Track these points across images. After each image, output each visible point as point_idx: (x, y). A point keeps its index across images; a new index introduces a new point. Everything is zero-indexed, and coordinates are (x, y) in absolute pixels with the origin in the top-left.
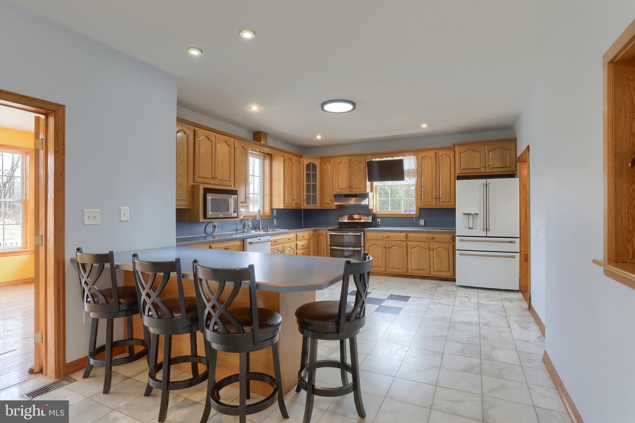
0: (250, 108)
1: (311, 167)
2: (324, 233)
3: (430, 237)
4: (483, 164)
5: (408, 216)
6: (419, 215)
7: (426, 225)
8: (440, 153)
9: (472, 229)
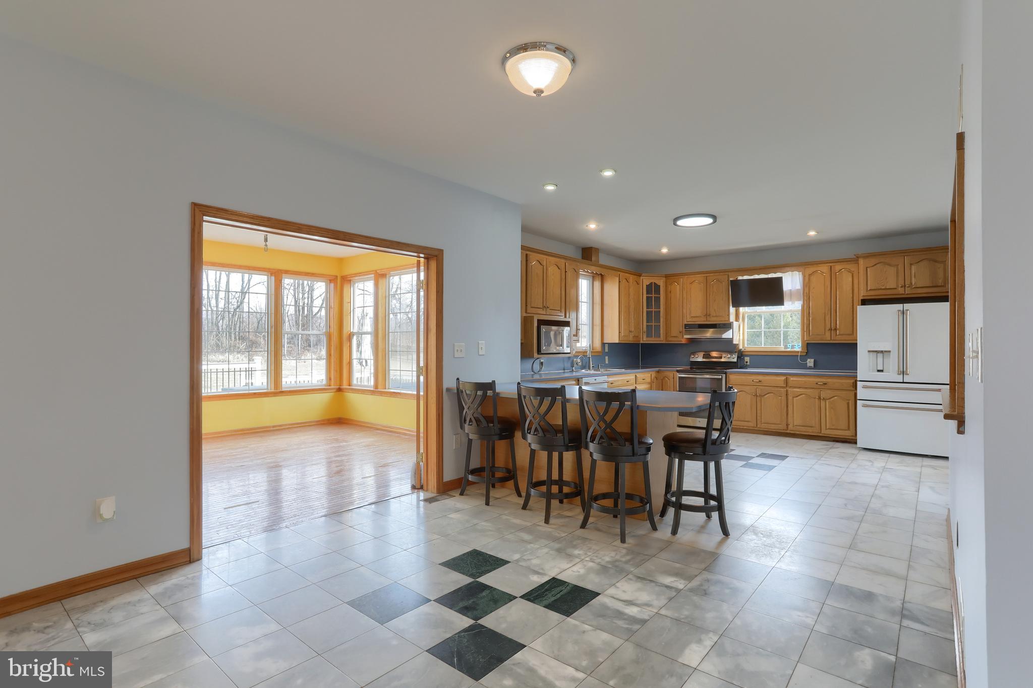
0: (587, 226)
1: (653, 289)
2: (671, 375)
3: (821, 382)
4: (901, 282)
5: (790, 354)
6: (806, 353)
7: (816, 366)
8: (838, 267)
9: (882, 371)
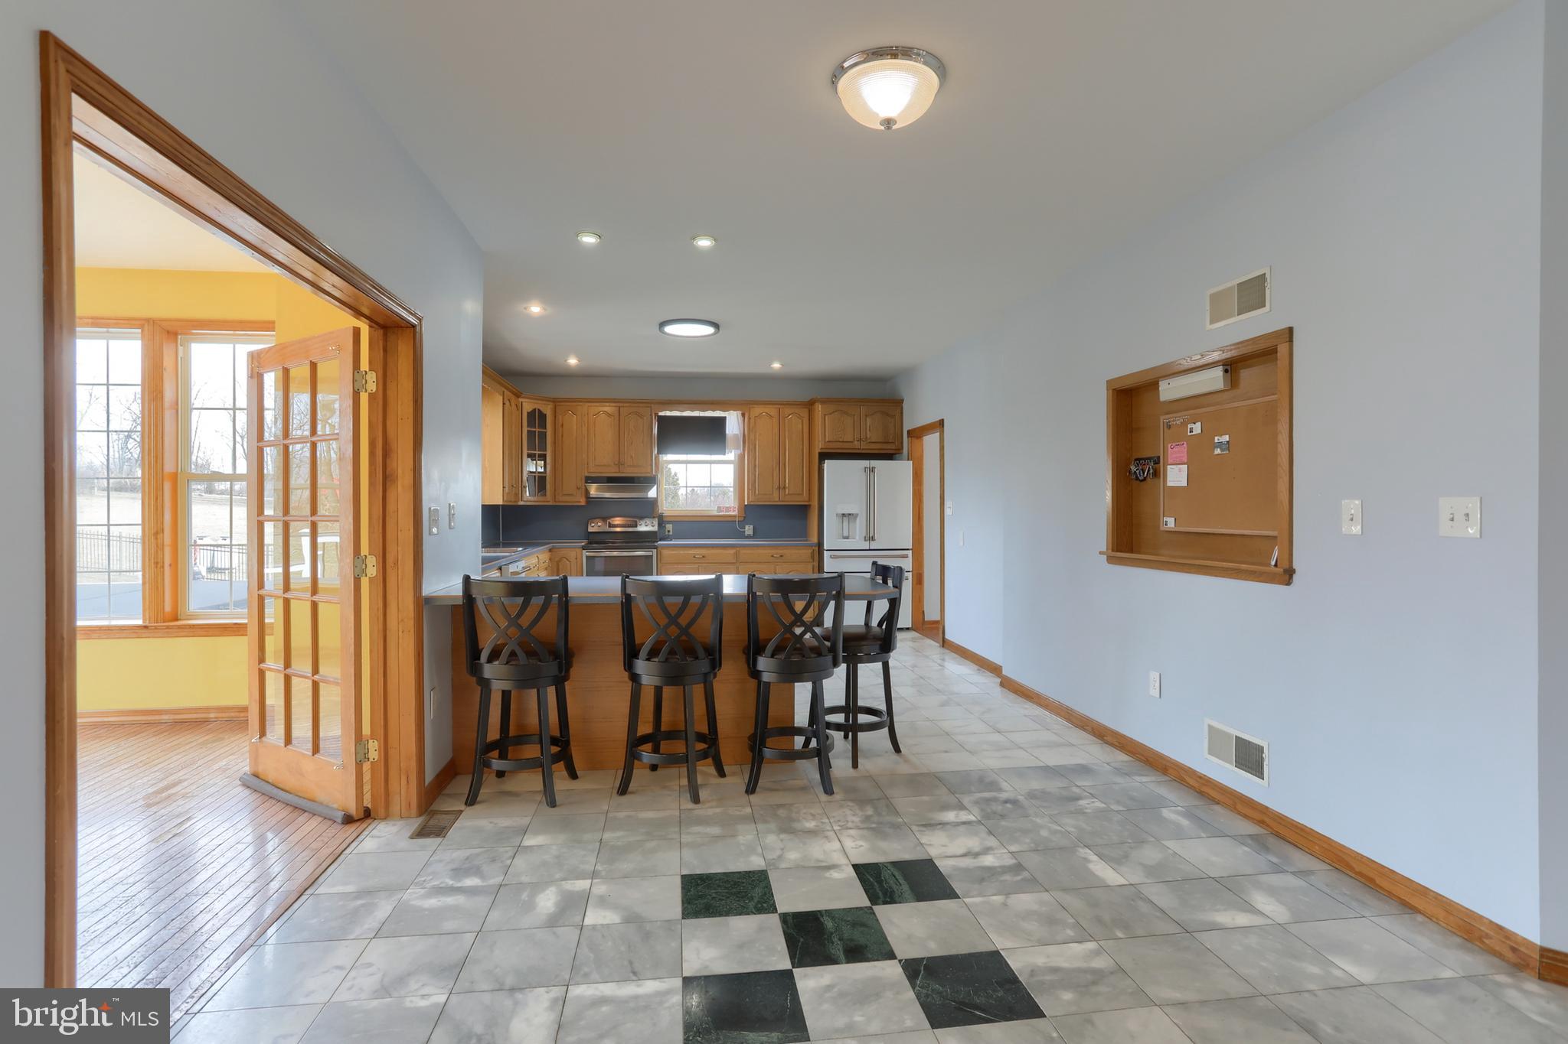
0: (525, 308)
1: (537, 418)
3: (779, 554)
4: (857, 436)
6: (745, 517)
7: (755, 535)
8: (787, 410)
9: (847, 538)
